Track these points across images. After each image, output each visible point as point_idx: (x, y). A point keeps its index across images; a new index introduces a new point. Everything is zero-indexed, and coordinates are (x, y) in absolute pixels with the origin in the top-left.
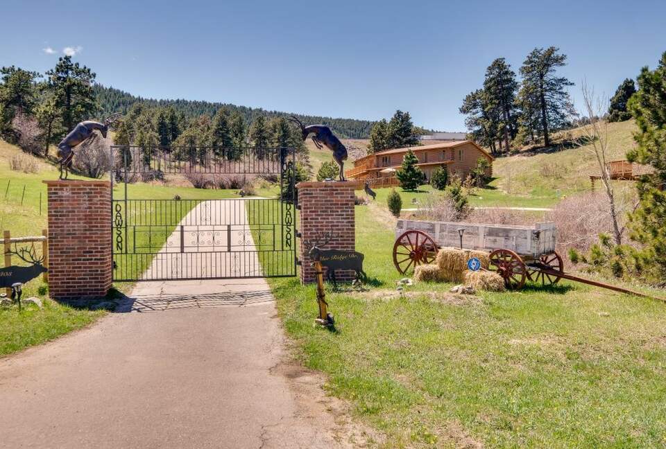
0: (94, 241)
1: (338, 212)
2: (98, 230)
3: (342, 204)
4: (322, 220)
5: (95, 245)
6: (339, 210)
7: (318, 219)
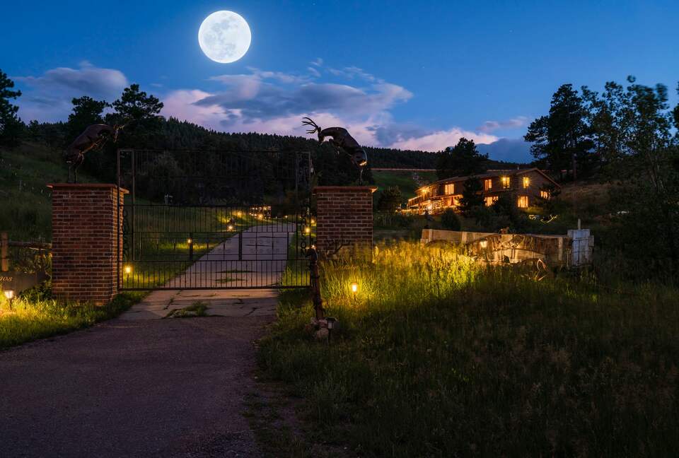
0: (99, 247)
1: (354, 218)
2: (102, 235)
3: (358, 211)
4: (337, 227)
5: (100, 250)
6: (356, 217)
7: (332, 226)
